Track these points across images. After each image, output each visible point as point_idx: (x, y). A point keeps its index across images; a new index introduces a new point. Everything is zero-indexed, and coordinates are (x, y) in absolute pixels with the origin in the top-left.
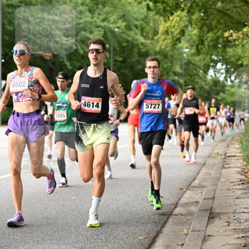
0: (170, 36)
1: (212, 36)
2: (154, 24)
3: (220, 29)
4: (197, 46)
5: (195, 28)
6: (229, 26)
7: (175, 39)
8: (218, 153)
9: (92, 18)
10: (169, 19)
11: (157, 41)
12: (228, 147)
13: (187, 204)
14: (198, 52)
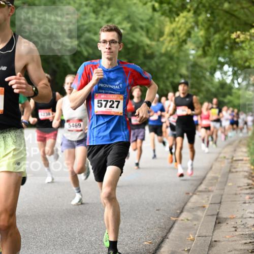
0: (176, 38)
1: (219, 38)
2: (160, 25)
3: (226, 31)
4: (204, 48)
5: (201, 30)
6: (236, 28)
7: (181, 40)
8: (225, 157)
9: (97, 19)
10: (174, 20)
11: (163, 43)
12: (235, 150)
13: (193, 209)
14: (205, 54)
